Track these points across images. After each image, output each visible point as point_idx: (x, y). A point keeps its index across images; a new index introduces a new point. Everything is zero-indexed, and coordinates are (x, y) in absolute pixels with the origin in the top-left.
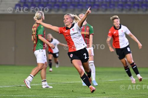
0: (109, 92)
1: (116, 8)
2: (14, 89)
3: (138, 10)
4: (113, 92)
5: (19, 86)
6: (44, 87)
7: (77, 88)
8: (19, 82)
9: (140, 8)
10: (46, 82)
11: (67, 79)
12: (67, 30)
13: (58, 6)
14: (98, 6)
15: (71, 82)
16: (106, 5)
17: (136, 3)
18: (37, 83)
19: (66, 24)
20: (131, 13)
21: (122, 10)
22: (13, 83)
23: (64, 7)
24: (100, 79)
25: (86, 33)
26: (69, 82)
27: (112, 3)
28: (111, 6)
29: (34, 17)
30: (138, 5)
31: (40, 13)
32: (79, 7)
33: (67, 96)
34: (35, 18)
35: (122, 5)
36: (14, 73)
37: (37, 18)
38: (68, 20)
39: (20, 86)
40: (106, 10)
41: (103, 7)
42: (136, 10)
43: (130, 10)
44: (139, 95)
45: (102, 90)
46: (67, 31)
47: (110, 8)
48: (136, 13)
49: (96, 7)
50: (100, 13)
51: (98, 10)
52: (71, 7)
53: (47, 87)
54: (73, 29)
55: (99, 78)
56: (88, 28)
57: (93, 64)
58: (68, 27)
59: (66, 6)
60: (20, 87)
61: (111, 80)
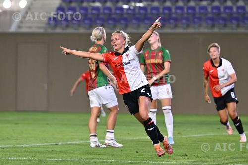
0: (193, 153)
1: (204, 24)
2: (46, 150)
3: (238, 26)
4: (200, 153)
5: (54, 144)
6: (93, 145)
7: (144, 148)
8: (55, 138)
9: (241, 23)
10: (96, 137)
11: (129, 134)
12: (116, 56)
13: (114, 20)
14: (176, 20)
15: (135, 138)
16: (187, 19)
17: (235, 15)
18: (82, 140)
19: (116, 48)
20: (227, 30)
21: (213, 26)
22: (45, 139)
23: (122, 22)
24: (179, 133)
25: (156, 61)
26: (131, 139)
27: (197, 16)
28: (196, 20)
29: (91, 37)
30: (237, 19)
31: (100, 29)
32: (147, 22)
33: (129, 160)
34: (93, 38)
35: (212, 19)
36: (47, 124)
37: (95, 37)
38: (119, 41)
39: (56, 144)
40: (188, 26)
41: (184, 21)
42: (234, 26)
43: (225, 26)
44: (240, 158)
45: (182, 151)
46: (116, 58)
47: (195, 23)
48: (235, 31)
49: (172, 21)
50: (179, 30)
51: (176, 26)
52: (134, 22)
53: (98, 146)
54: (127, 55)
55: (177, 132)
56: (160, 54)
57: (170, 111)
58: (119, 51)
59: (126, 20)
60: (56, 146)
61: (196, 136)
